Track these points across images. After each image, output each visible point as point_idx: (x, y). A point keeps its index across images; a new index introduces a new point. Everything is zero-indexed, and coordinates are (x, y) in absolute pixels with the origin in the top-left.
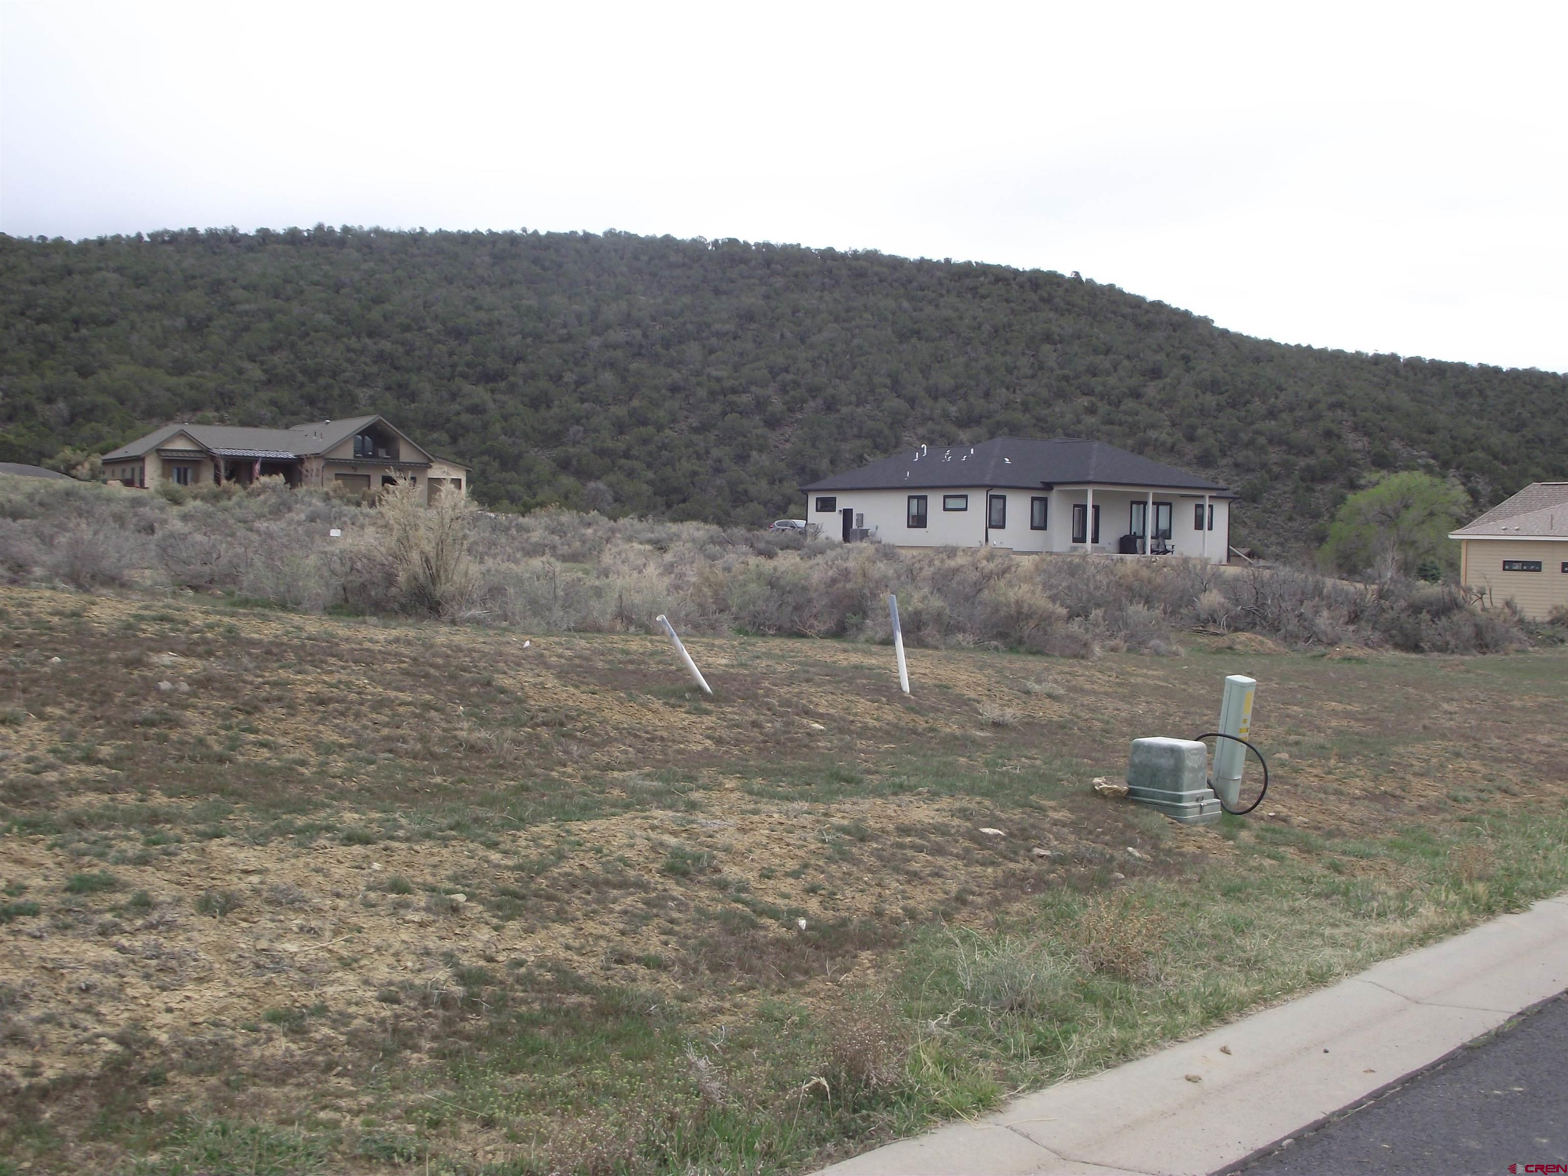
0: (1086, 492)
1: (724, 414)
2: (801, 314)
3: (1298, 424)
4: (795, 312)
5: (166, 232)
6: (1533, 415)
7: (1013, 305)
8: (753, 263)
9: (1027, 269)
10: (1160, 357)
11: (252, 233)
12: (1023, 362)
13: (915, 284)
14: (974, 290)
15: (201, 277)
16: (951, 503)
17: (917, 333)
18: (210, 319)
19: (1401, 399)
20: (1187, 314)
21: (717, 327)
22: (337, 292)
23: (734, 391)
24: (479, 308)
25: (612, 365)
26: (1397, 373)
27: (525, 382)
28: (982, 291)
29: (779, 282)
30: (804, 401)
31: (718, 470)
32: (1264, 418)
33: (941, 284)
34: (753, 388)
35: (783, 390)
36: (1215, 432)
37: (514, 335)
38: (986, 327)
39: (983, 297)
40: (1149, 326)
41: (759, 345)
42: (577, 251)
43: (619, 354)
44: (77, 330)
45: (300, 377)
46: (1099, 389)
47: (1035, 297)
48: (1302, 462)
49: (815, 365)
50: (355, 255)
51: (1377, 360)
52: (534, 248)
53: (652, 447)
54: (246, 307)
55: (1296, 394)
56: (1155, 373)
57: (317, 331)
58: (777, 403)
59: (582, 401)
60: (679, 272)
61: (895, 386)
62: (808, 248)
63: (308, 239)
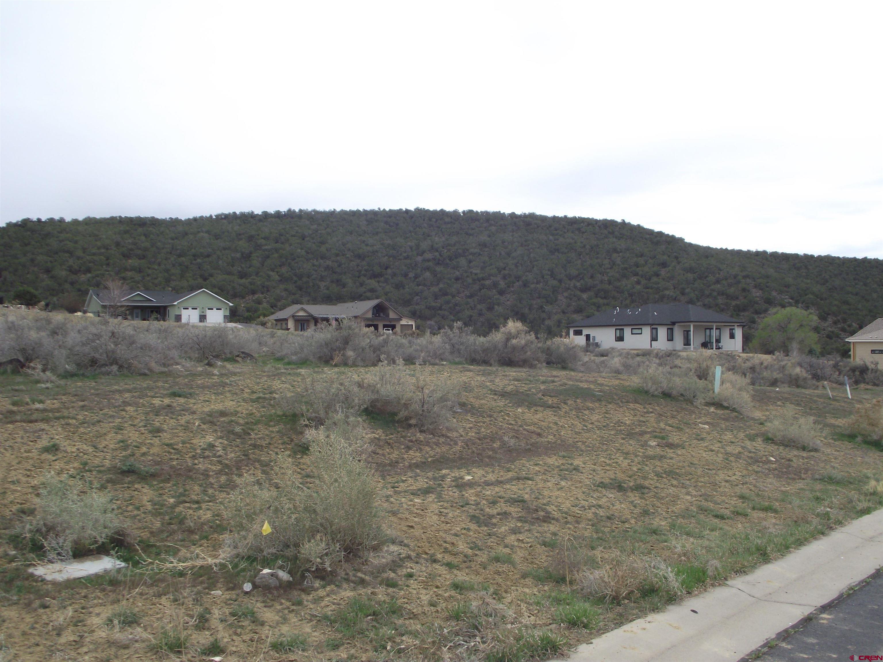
0: (690, 326)
1: (480, 290)
2: (506, 244)
3: (730, 286)
4: (503, 242)
5: (223, 214)
6: (831, 277)
7: (597, 236)
8: (481, 221)
9: (601, 219)
10: (665, 257)
11: (260, 213)
12: (606, 262)
13: (553, 228)
14: (579, 229)
15: (243, 234)
16: (635, 331)
17: (558, 250)
18: (251, 253)
19: (771, 271)
20: (673, 237)
21: (472, 250)
22: (303, 239)
23: (483, 279)
24: (367, 245)
25: (428, 269)
26: (767, 259)
27: (392, 278)
28: (583, 230)
29: (493, 229)
30: (514, 283)
31: (480, 315)
32: (714, 284)
33: (564, 227)
34: (492, 278)
35: (504, 278)
36: (694, 291)
37: (384, 256)
38: (588, 247)
39: (583, 233)
40: (658, 243)
41: (490, 258)
42: (404, 218)
43: (430, 264)
44: (195, 260)
45: (295, 278)
46: (640, 273)
47: (606, 232)
48: (734, 303)
49: (516, 266)
50: (308, 222)
51: (757, 253)
52: (385, 217)
53: (451, 305)
54: (266, 247)
55: (728, 272)
56: (664, 265)
57: (299, 257)
58: (502, 284)
59: (418, 285)
60: (449, 226)
61: (553, 275)
62: (504, 213)
63: (285, 215)
